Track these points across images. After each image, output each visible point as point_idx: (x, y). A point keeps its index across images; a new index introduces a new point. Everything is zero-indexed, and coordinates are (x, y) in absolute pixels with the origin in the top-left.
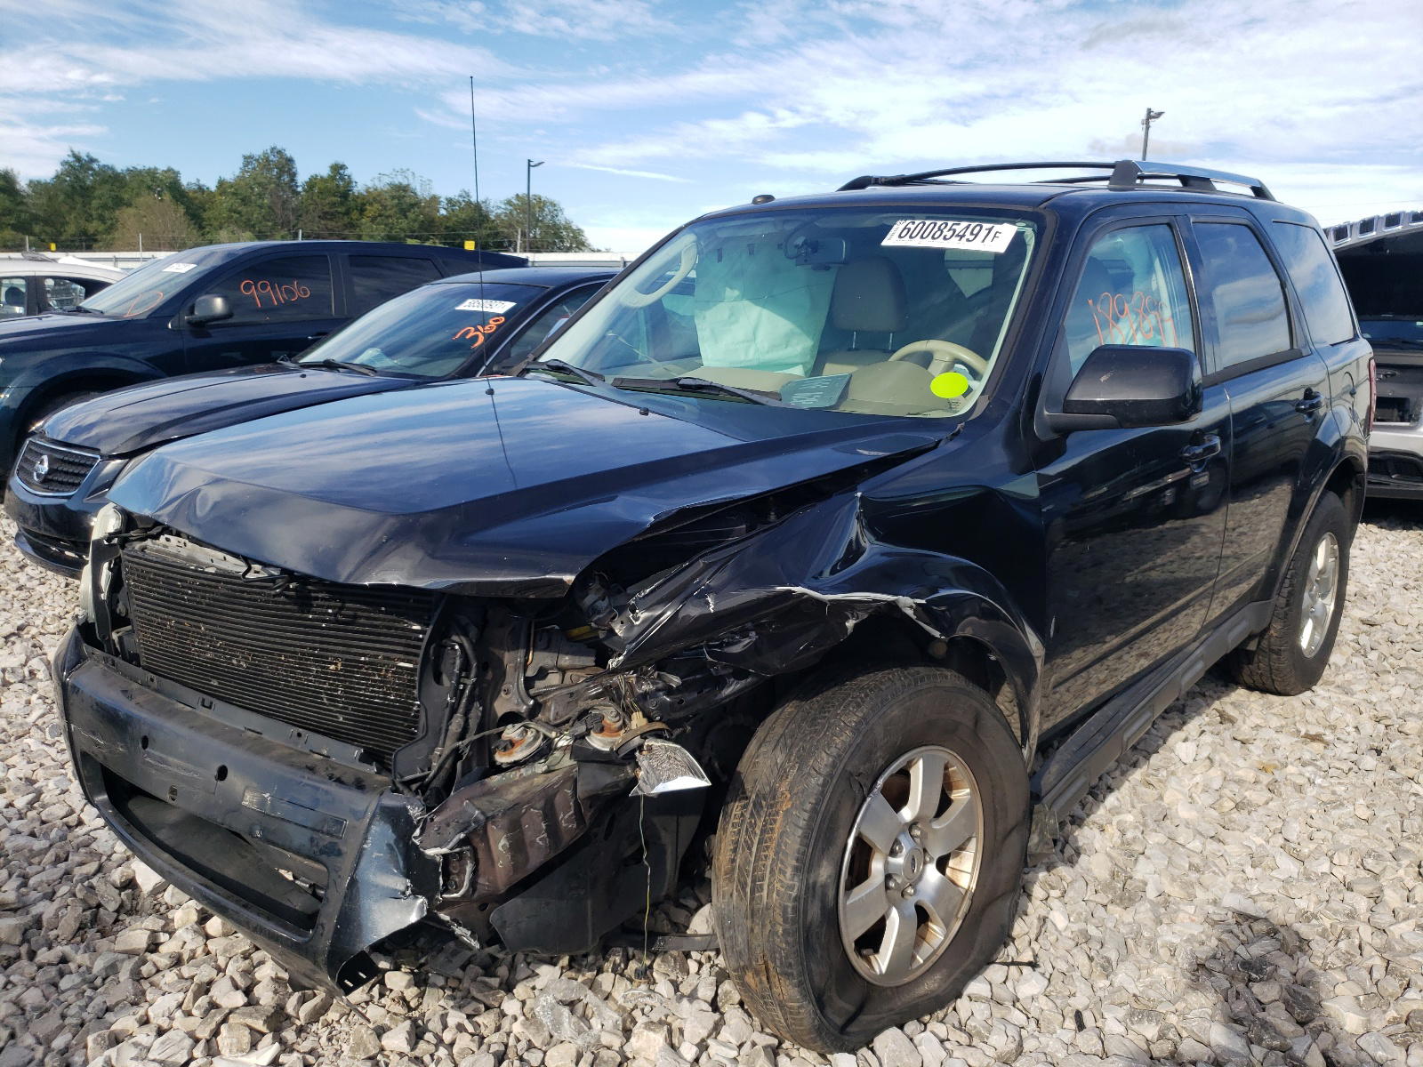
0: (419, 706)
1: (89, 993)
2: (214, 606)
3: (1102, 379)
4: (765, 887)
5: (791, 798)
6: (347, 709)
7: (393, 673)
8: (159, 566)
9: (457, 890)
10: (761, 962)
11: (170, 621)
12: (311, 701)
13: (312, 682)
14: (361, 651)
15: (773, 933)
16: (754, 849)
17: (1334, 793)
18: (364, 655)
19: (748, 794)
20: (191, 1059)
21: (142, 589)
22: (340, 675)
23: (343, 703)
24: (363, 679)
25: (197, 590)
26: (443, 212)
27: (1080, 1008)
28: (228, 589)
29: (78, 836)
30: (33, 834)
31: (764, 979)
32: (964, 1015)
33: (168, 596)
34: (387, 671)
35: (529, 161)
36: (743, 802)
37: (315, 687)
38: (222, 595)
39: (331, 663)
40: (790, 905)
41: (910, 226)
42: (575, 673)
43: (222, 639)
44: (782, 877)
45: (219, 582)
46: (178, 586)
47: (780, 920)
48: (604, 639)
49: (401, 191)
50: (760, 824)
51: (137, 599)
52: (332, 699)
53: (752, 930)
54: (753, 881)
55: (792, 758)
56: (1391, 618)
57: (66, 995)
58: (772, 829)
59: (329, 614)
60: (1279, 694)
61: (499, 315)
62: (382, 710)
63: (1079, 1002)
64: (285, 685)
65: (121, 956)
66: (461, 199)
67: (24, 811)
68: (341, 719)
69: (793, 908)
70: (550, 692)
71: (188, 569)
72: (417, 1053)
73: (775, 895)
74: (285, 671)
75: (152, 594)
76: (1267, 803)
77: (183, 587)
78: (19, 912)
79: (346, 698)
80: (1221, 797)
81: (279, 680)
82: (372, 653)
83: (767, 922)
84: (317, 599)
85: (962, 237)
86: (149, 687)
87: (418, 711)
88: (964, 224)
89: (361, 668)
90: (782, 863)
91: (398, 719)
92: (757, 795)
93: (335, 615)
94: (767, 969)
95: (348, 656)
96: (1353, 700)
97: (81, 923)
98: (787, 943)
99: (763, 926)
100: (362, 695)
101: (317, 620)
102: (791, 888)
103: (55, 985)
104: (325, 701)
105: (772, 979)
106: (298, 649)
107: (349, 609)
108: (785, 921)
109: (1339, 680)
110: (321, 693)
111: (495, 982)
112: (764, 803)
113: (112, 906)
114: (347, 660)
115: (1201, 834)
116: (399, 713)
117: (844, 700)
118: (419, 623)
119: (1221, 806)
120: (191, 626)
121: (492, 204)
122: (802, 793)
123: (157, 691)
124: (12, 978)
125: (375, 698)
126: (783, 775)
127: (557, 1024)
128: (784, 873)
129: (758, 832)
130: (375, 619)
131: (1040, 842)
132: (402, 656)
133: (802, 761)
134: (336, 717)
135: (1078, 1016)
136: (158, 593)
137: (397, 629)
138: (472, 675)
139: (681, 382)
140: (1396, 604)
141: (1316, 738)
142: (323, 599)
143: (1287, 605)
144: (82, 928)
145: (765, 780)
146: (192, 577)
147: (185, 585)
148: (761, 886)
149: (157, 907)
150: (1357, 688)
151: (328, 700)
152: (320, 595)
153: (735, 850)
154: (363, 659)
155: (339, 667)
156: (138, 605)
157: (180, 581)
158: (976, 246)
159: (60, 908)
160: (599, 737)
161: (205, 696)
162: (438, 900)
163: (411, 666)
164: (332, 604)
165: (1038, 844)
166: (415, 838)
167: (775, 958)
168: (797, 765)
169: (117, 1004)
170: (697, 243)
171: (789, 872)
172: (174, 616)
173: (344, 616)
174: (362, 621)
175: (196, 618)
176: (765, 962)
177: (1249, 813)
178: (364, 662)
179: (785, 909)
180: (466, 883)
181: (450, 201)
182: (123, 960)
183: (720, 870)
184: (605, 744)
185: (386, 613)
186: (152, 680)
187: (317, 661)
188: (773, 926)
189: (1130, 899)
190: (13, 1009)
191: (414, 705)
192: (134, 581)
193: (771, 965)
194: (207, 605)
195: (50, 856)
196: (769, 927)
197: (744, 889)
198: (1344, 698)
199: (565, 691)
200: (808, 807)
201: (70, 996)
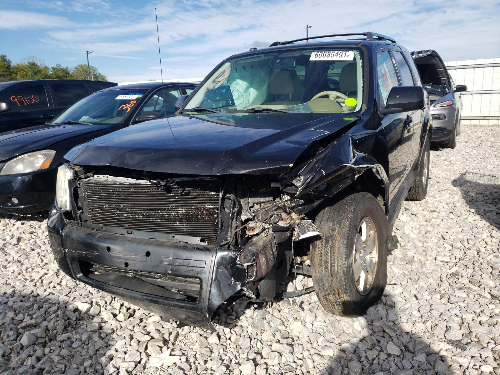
0: (218, 220)
1: (85, 347)
2: (128, 197)
3: (397, 97)
4: (336, 265)
5: (339, 236)
6: (188, 226)
7: (206, 210)
8: (101, 185)
9: (252, 278)
10: (336, 290)
11: (106, 205)
12: (172, 225)
13: (173, 218)
14: (192, 204)
15: (341, 280)
16: (329, 254)
17: (447, 225)
18: (193, 206)
19: (322, 238)
20: (141, 359)
21: (92, 195)
22: (184, 214)
23: (186, 224)
24: (194, 214)
25: (119, 192)
26: (50, 72)
27: (415, 294)
28: (135, 189)
29: (42, 299)
30: (22, 301)
31: (337, 296)
32: (384, 301)
33: (105, 196)
34: (203, 210)
35: (87, 51)
36: (321, 240)
37: (174, 220)
38: (133, 192)
39: (180, 211)
40: (346, 270)
41: (317, 54)
42: (264, 204)
43: (131, 209)
44: (342, 261)
45: (131, 187)
46: (111, 192)
47: (343, 275)
48: (282, 189)
49: (33, 65)
50: (330, 246)
51: (88, 200)
52: (181, 223)
53: (332, 280)
54: (331, 264)
55: (336, 224)
56: (434, 176)
57: (77, 349)
58: (335, 247)
59: (179, 193)
60: (417, 200)
61: (133, 100)
62: (203, 224)
63: (414, 292)
64: (160, 221)
65: (91, 333)
66: (57, 67)
67: (12, 294)
68: (185, 230)
69: (346, 271)
70: (259, 211)
71: (116, 185)
72: (221, 343)
73: (340, 267)
74: (160, 216)
75: (97, 197)
76: (433, 230)
77: (113, 192)
78: (37, 327)
79: (187, 222)
80: (420, 230)
81: (158, 220)
82: (197, 204)
83: (338, 276)
84: (174, 188)
85: (337, 56)
86: (101, 230)
87: (218, 222)
88: (336, 52)
89: (193, 210)
90: (341, 256)
91: (210, 226)
92: (326, 237)
93: (181, 193)
94: (339, 292)
95: (187, 207)
96: (438, 200)
97: (65, 326)
98: (346, 282)
99: (337, 278)
100: (194, 220)
101: (174, 196)
102: (345, 264)
103: (71, 347)
104: (178, 224)
105: (341, 295)
106: (166, 207)
107: (187, 190)
108: (344, 275)
109: (431, 194)
110: (176, 222)
111: (234, 317)
112: (329, 239)
113: (74, 319)
114: (186, 208)
115: (421, 241)
116: (210, 224)
117: (346, 204)
118: (214, 192)
119: (421, 233)
120: (116, 206)
121: (70, 69)
122: (343, 233)
123: (105, 231)
124: (52, 348)
125: (199, 220)
126: (334, 230)
127: (263, 325)
128: (342, 260)
129: (329, 249)
130: (197, 193)
131: (391, 245)
132: (209, 204)
133: (339, 224)
134: (183, 229)
135: (415, 296)
136: (100, 196)
137: (205, 195)
138: (237, 207)
139: (255, 109)
140: (434, 172)
141: (434, 211)
142: (176, 188)
143: (420, 171)
144: (65, 327)
145: (327, 232)
146: (118, 187)
147: (114, 190)
148: (334, 266)
149: (89, 316)
150: (437, 196)
151: (179, 224)
152: (175, 187)
153: (321, 256)
154: (193, 207)
155: (184, 211)
156: (89, 202)
157: (112, 189)
158: (343, 58)
159: (54, 323)
160: (282, 222)
161: (128, 230)
162: (246, 282)
163: (213, 207)
164: (180, 189)
165: (391, 247)
166: (238, 261)
167: (342, 288)
168: (338, 226)
169: (100, 348)
170: (231, 65)
171: (344, 259)
172: (107, 203)
173: (186, 193)
174: (192, 194)
175: (119, 202)
176: (338, 290)
177: (430, 234)
178: (194, 208)
179: (344, 271)
180: (255, 275)
181: (53, 68)
182: (92, 334)
183: (315, 264)
184: (284, 224)
185: (201, 190)
186: (102, 228)
187: (174, 211)
188: (340, 277)
189: (412, 262)
190: (60, 358)
191: (216, 220)
192: (87, 193)
193: (340, 290)
194: (124, 197)
195: (35, 306)
196: (339, 278)
197: (327, 268)
198: (435, 199)
199: (264, 210)
200: (346, 238)
201: (80, 349)
